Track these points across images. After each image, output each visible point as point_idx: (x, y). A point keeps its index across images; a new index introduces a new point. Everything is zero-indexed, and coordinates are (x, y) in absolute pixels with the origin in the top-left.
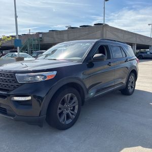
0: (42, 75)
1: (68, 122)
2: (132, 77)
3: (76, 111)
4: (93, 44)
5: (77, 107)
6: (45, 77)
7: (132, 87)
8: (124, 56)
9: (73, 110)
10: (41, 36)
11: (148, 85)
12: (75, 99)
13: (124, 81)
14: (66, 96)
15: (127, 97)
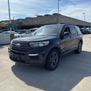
0: (43, 43)
1: (54, 67)
2: (80, 44)
3: (57, 61)
4: (63, 26)
5: (57, 59)
6: (44, 44)
7: (80, 49)
8: (76, 32)
9: (56, 60)
10: (21, 21)
11: (87, 48)
12: (57, 55)
13: (77, 46)
14: (53, 54)
15: (78, 55)
